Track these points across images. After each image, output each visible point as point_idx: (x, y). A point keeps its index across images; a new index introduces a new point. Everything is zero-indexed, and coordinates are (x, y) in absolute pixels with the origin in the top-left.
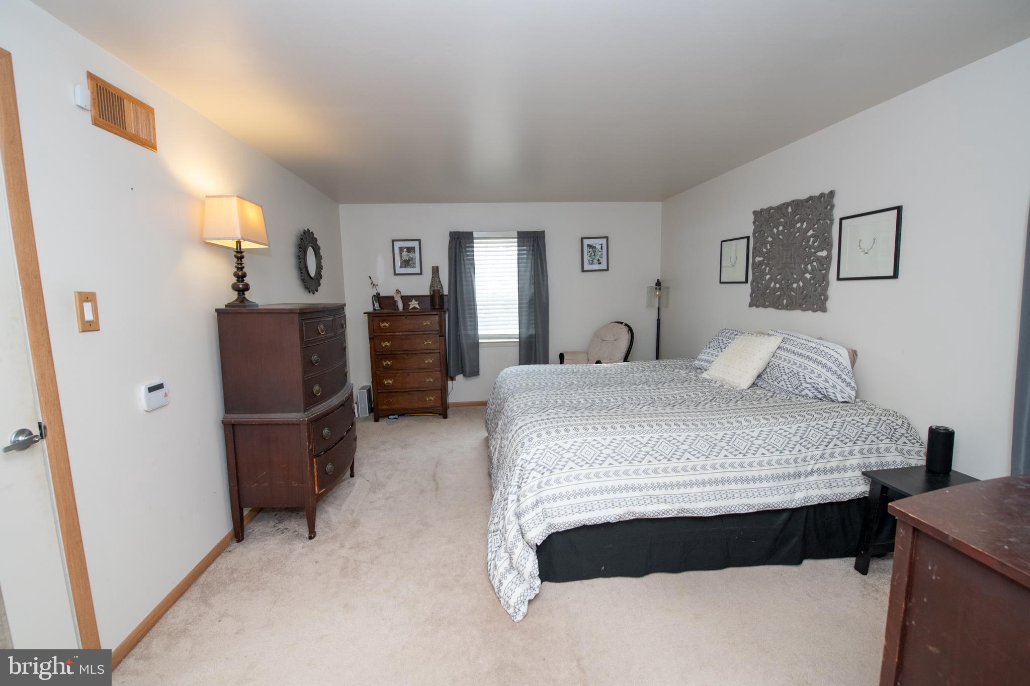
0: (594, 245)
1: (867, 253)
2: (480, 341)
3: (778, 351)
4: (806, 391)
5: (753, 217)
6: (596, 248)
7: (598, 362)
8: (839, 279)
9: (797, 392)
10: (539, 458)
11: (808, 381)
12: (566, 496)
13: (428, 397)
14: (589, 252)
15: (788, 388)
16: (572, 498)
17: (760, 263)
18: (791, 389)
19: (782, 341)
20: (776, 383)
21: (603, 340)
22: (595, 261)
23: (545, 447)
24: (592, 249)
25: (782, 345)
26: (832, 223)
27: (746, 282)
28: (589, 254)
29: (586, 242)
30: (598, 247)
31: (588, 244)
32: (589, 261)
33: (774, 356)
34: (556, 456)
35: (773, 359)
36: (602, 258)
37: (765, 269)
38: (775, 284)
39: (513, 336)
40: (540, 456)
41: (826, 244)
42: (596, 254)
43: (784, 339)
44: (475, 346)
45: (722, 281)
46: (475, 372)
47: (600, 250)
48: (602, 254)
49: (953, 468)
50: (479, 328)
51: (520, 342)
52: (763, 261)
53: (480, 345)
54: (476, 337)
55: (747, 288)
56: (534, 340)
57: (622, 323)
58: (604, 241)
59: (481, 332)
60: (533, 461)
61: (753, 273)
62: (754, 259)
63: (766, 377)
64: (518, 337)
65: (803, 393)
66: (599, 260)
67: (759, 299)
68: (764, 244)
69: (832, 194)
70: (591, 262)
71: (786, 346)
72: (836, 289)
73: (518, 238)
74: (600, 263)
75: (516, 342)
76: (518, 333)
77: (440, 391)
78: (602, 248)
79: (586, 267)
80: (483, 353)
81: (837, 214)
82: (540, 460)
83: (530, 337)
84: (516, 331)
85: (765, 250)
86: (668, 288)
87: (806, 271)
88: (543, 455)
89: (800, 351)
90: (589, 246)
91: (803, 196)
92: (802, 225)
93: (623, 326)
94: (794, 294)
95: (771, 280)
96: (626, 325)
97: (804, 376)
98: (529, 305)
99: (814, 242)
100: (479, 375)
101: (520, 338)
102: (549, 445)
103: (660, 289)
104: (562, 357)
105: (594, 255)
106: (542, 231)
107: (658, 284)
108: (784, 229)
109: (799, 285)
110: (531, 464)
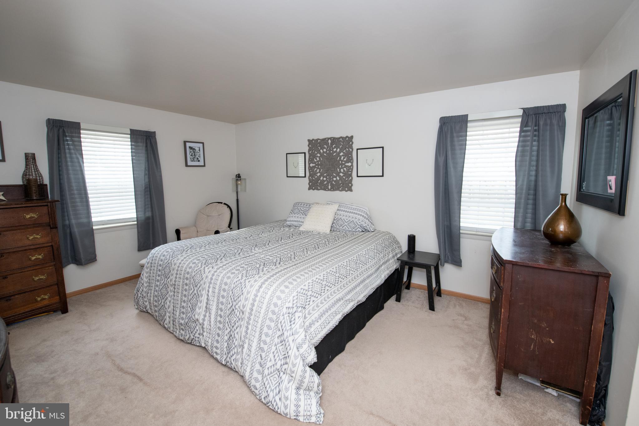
0: (194, 147)
1: (370, 165)
2: (94, 228)
3: (337, 212)
4: (359, 229)
5: (308, 143)
6: (195, 150)
7: (217, 232)
8: (358, 176)
9: (354, 230)
10: (297, 302)
11: (359, 224)
12: (316, 321)
13: (38, 297)
14: (191, 152)
15: (349, 229)
16: (319, 320)
17: (314, 167)
18: (350, 229)
19: (339, 207)
20: (341, 228)
21: (208, 216)
22: (195, 159)
23: (297, 293)
24: (193, 150)
25: (339, 208)
26: (352, 150)
27: (305, 177)
28: (190, 153)
29: (188, 145)
30: (197, 149)
31: (190, 146)
32: (191, 158)
33: (336, 214)
34: (304, 297)
35: (336, 216)
36: (200, 157)
37: (316, 170)
38: (323, 178)
39: (129, 220)
40: (297, 300)
41: (350, 160)
42: (196, 154)
43: (339, 205)
44: (89, 232)
45: (288, 176)
46: (92, 258)
47: (199, 151)
48: (200, 155)
49: (416, 250)
50: (92, 215)
51: (137, 224)
52: (315, 166)
53: (94, 231)
54: (89, 223)
55: (306, 180)
56: (151, 221)
57: (221, 203)
58: (201, 145)
59: (95, 218)
60: (294, 306)
61: (310, 172)
62: (309, 164)
63: (335, 225)
64: (136, 220)
65: (357, 230)
66: (198, 159)
67: (314, 185)
68: (315, 157)
69: (352, 137)
70: (192, 159)
71: (341, 209)
72: (356, 181)
73: (131, 134)
74: (199, 161)
75: (134, 225)
76: (136, 216)
77: (56, 286)
78: (199, 150)
79: (190, 163)
80: (99, 240)
81: (355, 147)
82: (298, 304)
83: (147, 219)
84: (133, 215)
85: (316, 161)
86: (245, 179)
87: (340, 172)
88: (298, 299)
89: (350, 211)
90: (191, 148)
91: (337, 136)
92: (337, 149)
93: (223, 205)
94: (335, 183)
95: (320, 176)
96: (225, 204)
97: (356, 222)
98: (145, 192)
99: (344, 158)
100: (96, 260)
101: (137, 221)
102: (298, 291)
103: (240, 180)
104: (178, 232)
105: (194, 155)
106: (153, 132)
107: (238, 176)
108: (327, 151)
109: (337, 179)
110: (294, 308)
